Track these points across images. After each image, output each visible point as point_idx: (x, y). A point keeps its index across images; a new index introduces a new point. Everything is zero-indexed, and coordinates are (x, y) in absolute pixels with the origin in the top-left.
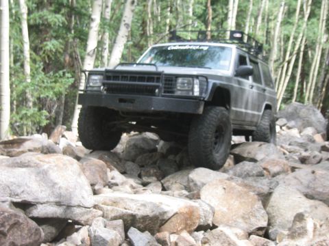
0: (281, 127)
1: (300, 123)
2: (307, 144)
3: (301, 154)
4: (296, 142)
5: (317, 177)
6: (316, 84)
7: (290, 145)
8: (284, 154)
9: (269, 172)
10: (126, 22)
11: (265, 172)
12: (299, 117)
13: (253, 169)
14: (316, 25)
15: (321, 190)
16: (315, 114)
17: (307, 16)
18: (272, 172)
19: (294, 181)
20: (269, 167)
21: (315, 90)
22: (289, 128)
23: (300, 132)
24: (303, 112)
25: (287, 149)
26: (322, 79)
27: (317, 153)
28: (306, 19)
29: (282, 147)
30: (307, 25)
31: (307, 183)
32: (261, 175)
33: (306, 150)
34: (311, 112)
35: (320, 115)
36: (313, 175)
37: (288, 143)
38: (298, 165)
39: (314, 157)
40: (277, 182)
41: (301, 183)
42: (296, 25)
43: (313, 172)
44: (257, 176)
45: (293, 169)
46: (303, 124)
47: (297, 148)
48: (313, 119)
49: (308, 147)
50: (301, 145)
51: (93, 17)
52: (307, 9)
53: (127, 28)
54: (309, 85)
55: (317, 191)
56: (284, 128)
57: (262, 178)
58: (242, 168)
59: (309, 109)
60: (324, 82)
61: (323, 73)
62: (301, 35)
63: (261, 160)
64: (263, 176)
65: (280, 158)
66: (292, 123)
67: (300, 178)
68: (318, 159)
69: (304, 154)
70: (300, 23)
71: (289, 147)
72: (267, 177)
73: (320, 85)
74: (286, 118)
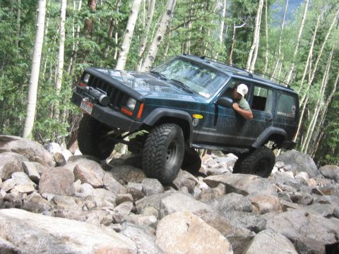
0: (279, 169)
1: (295, 168)
2: (300, 186)
3: (294, 193)
4: (290, 182)
5: (311, 220)
6: (312, 138)
7: (284, 184)
8: (278, 191)
9: (258, 207)
10: (151, 55)
11: (254, 206)
12: (295, 162)
13: (240, 203)
14: (318, 88)
15: (313, 237)
16: (309, 162)
17: (311, 82)
18: (261, 209)
19: (284, 223)
20: (259, 203)
21: (310, 143)
22: (286, 170)
23: (294, 175)
24: (299, 159)
25: (281, 187)
26: (317, 135)
27: (308, 194)
28: (310, 83)
29: (277, 184)
30: (310, 88)
31: (299, 226)
32: (248, 210)
33: (298, 191)
34: (306, 159)
35: (313, 163)
36: (306, 218)
37: (283, 182)
38: (290, 204)
39: (306, 198)
40: (265, 220)
41: (292, 226)
42: (301, 87)
43: (307, 215)
44: (244, 211)
45: (285, 208)
46: (298, 168)
47: (291, 187)
48: (307, 165)
49: (301, 188)
50: (295, 185)
51: (123, 47)
52: (311, 76)
53: (151, 60)
54: (306, 138)
55: (310, 239)
56: (281, 170)
57: (249, 214)
58: (229, 200)
59: (304, 157)
60: (318, 137)
61: (318, 130)
62: (304, 96)
63: (252, 194)
64: (251, 211)
65: (273, 194)
66: (288, 167)
67: (291, 220)
68: (309, 200)
69: (297, 194)
70: (305, 86)
71: (283, 186)
72: (255, 214)
73: (315, 139)
74: (284, 161)
